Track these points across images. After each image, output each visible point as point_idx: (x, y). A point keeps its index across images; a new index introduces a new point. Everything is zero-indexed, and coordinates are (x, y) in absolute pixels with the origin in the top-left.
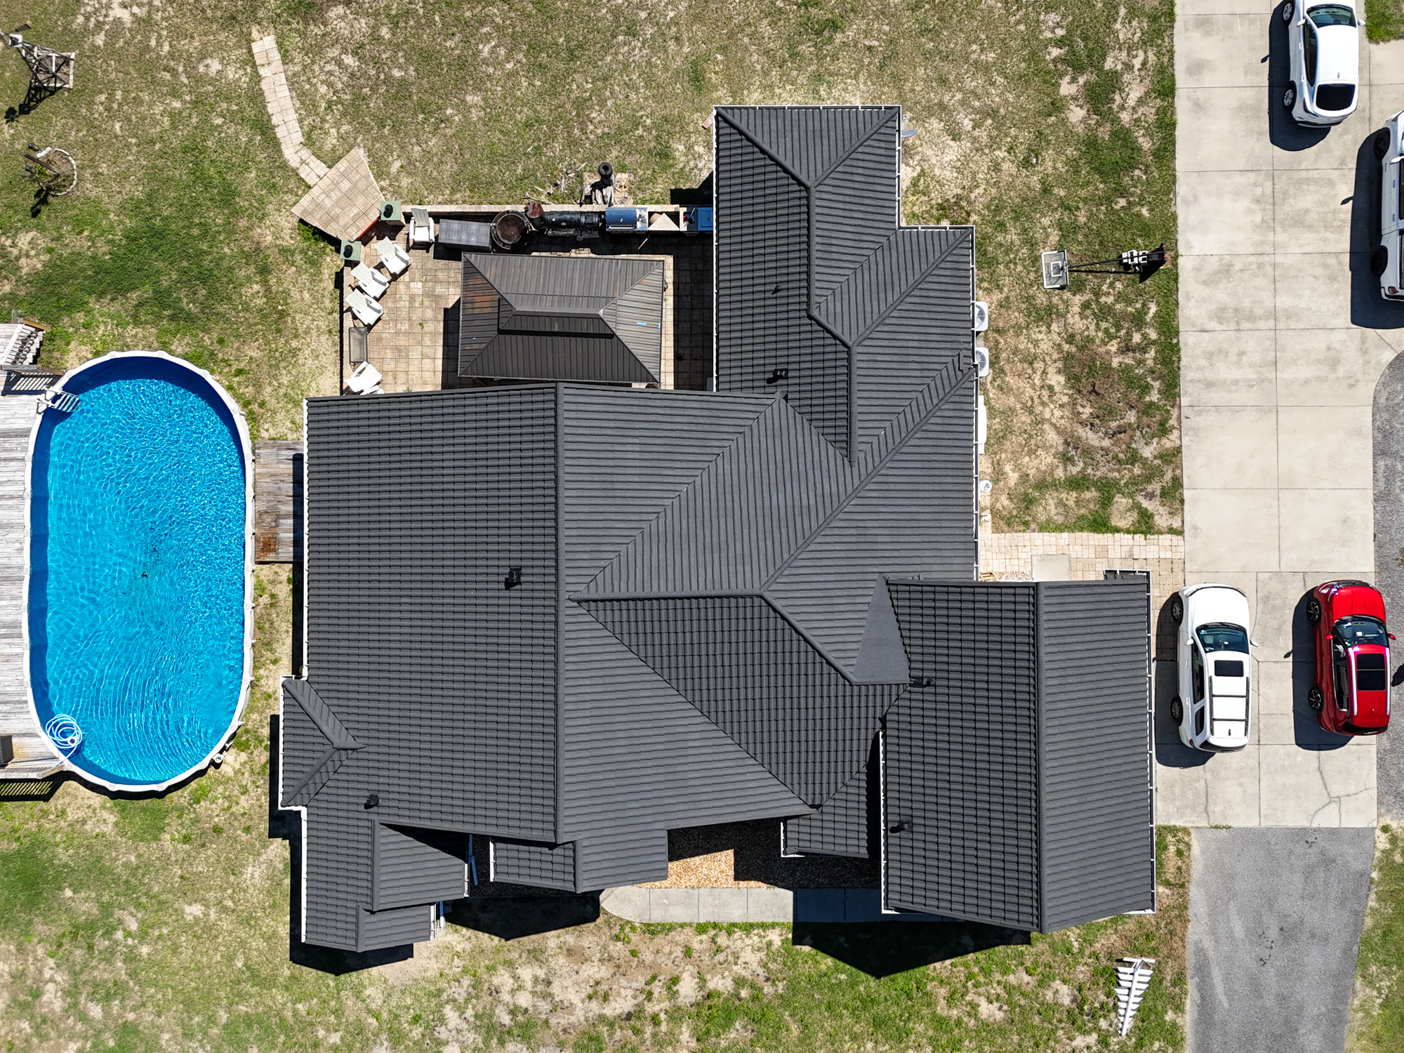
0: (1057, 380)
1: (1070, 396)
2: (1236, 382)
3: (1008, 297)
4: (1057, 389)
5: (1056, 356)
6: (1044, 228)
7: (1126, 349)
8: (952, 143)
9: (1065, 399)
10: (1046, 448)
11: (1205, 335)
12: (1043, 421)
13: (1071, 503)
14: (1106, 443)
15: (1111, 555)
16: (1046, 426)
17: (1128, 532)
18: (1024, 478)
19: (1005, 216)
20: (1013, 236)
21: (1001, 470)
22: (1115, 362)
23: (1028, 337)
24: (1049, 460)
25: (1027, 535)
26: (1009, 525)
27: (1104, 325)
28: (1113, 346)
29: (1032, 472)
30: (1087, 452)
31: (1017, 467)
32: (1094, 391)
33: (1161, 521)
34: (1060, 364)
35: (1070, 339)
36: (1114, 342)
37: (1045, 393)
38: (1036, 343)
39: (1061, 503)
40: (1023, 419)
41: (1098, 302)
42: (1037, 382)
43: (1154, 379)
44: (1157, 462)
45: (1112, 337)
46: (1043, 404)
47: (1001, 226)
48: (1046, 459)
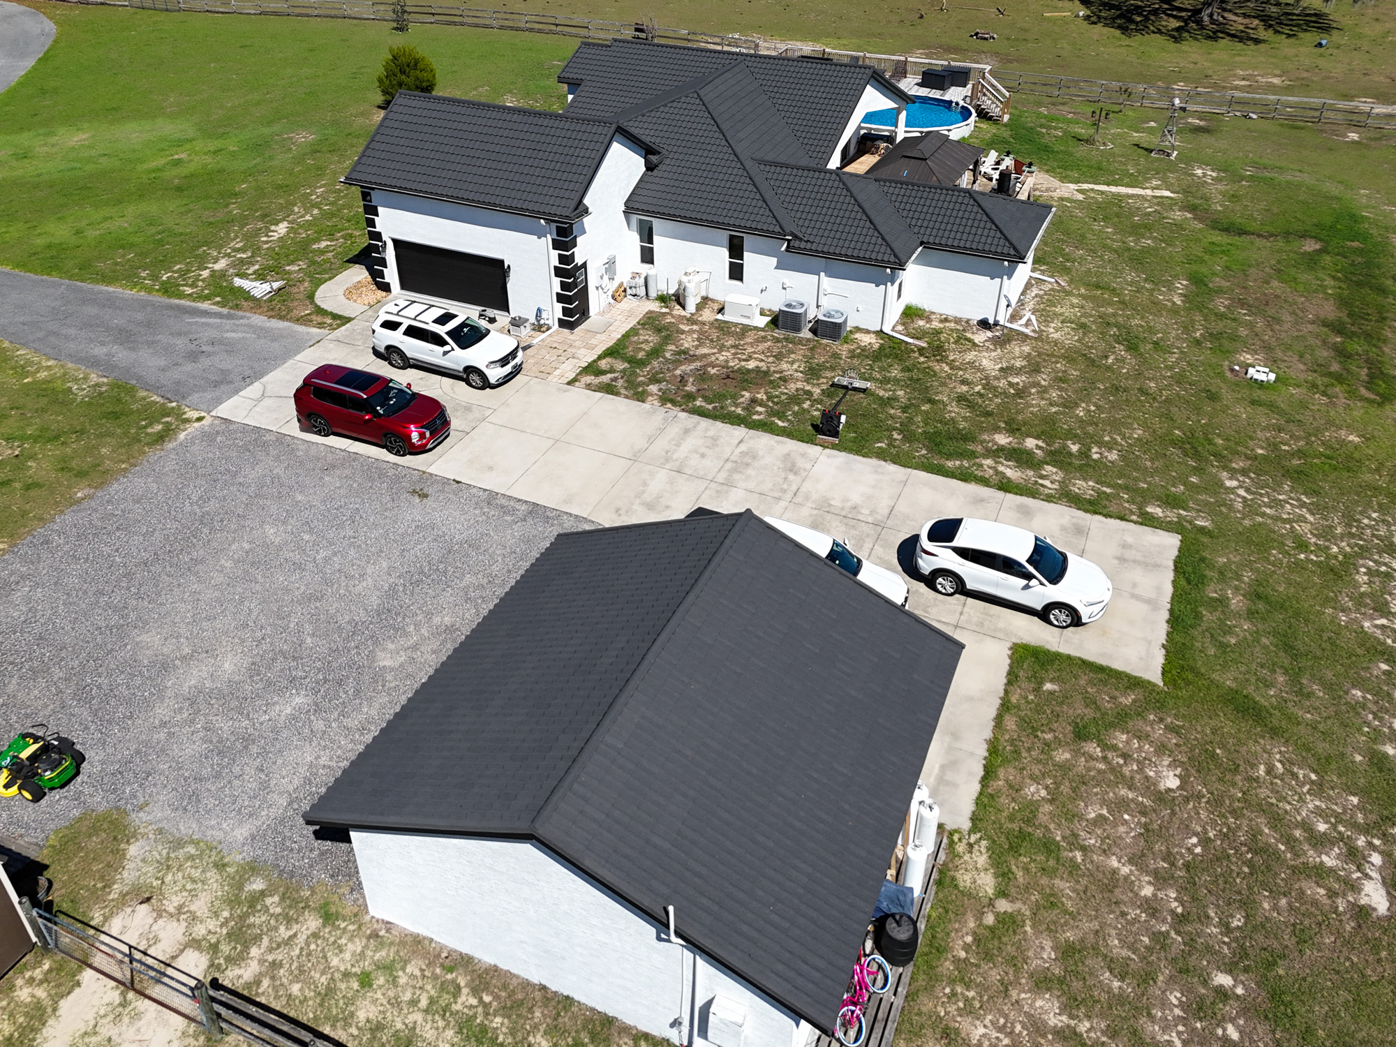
0: (751, 365)
1: (732, 367)
2: (678, 445)
3: (841, 359)
4: (743, 363)
5: (772, 369)
6: (895, 390)
7: (754, 401)
8: (1000, 366)
9: (731, 364)
10: (697, 347)
11: (737, 442)
12: (720, 351)
13: (643, 346)
14: (678, 372)
15: (583, 350)
16: (715, 351)
17: (594, 361)
18: (683, 332)
19: (915, 374)
20: (895, 372)
21: (696, 324)
22: (747, 395)
23: (798, 360)
24: (686, 345)
25: (635, 322)
26: (649, 318)
27: (783, 397)
28: (761, 396)
29: (683, 336)
30: (677, 363)
31: (693, 331)
32: (728, 377)
33: (589, 379)
34: (765, 368)
35: (784, 380)
36: (765, 397)
37: (744, 357)
38: (792, 363)
39: (647, 341)
40: (730, 342)
41: (807, 399)
42: (756, 356)
43: (715, 408)
44: (640, 389)
45: (769, 398)
46: (734, 354)
47: (907, 369)
48: (688, 342)
